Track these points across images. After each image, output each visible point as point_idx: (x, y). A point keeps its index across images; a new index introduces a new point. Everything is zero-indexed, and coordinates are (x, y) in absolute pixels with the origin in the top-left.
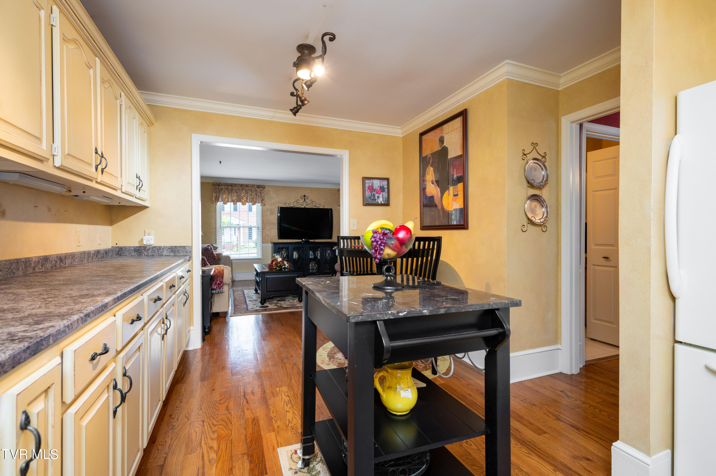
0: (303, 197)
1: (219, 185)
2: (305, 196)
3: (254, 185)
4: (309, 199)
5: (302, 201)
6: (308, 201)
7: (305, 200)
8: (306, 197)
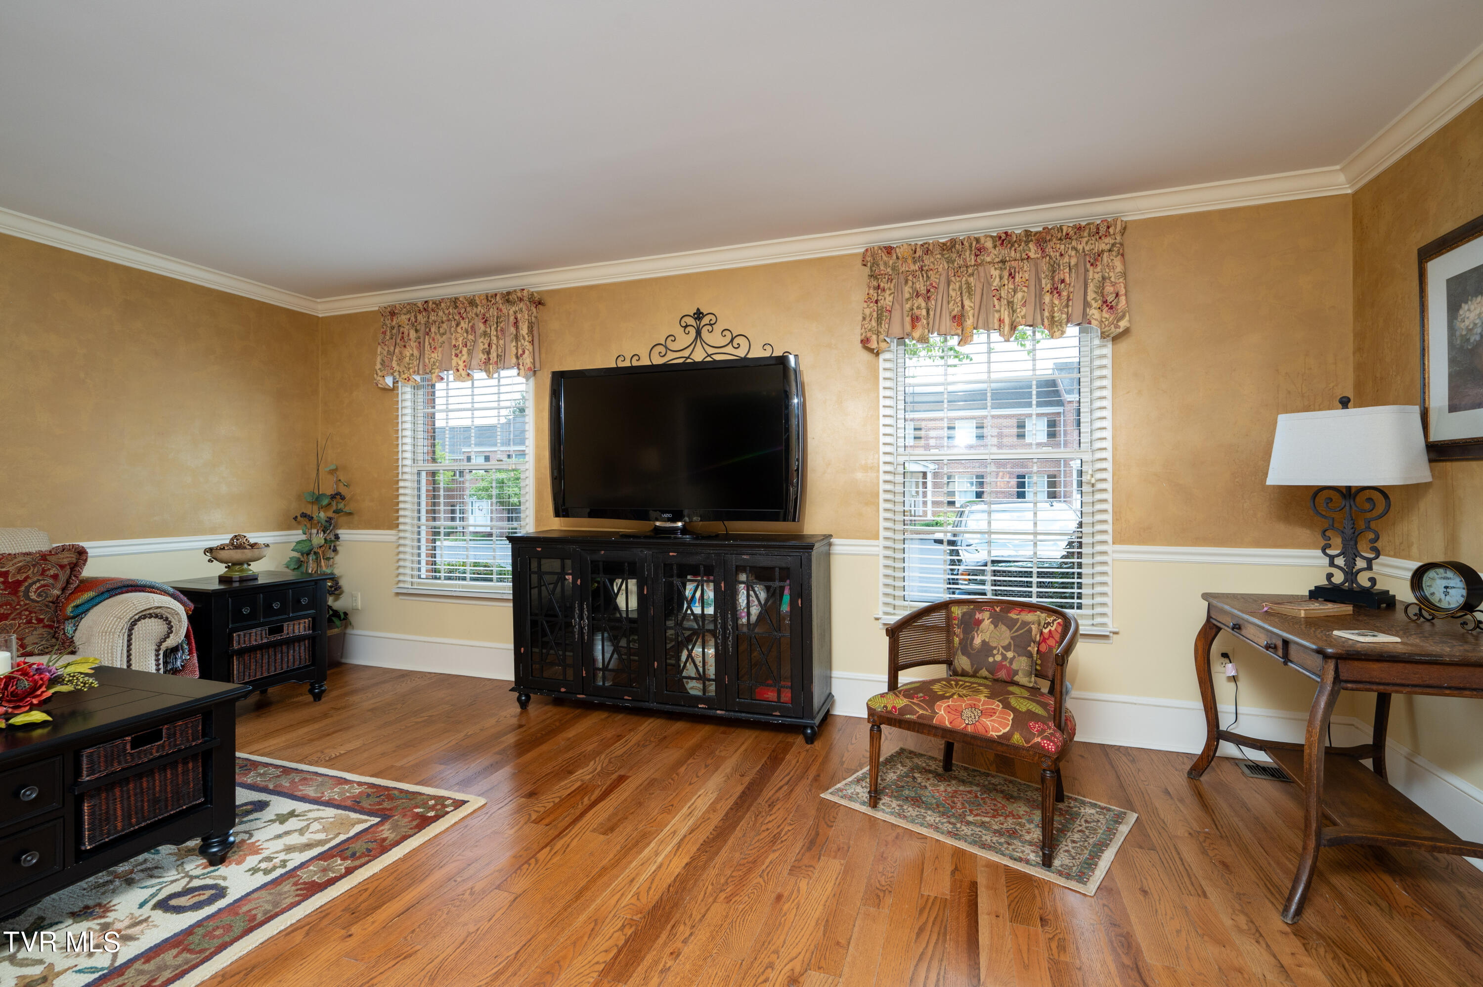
0: (691, 321)
1: (393, 314)
2: (699, 315)
3: (496, 295)
4: (718, 328)
5: (684, 339)
6: (713, 338)
7: (699, 333)
8: (706, 320)
